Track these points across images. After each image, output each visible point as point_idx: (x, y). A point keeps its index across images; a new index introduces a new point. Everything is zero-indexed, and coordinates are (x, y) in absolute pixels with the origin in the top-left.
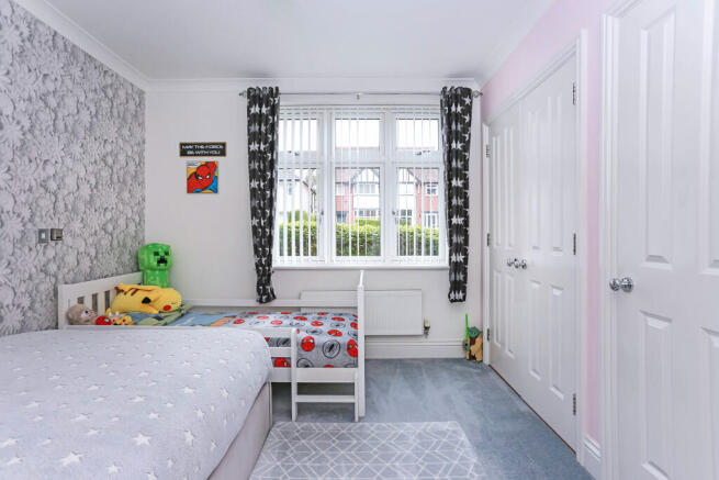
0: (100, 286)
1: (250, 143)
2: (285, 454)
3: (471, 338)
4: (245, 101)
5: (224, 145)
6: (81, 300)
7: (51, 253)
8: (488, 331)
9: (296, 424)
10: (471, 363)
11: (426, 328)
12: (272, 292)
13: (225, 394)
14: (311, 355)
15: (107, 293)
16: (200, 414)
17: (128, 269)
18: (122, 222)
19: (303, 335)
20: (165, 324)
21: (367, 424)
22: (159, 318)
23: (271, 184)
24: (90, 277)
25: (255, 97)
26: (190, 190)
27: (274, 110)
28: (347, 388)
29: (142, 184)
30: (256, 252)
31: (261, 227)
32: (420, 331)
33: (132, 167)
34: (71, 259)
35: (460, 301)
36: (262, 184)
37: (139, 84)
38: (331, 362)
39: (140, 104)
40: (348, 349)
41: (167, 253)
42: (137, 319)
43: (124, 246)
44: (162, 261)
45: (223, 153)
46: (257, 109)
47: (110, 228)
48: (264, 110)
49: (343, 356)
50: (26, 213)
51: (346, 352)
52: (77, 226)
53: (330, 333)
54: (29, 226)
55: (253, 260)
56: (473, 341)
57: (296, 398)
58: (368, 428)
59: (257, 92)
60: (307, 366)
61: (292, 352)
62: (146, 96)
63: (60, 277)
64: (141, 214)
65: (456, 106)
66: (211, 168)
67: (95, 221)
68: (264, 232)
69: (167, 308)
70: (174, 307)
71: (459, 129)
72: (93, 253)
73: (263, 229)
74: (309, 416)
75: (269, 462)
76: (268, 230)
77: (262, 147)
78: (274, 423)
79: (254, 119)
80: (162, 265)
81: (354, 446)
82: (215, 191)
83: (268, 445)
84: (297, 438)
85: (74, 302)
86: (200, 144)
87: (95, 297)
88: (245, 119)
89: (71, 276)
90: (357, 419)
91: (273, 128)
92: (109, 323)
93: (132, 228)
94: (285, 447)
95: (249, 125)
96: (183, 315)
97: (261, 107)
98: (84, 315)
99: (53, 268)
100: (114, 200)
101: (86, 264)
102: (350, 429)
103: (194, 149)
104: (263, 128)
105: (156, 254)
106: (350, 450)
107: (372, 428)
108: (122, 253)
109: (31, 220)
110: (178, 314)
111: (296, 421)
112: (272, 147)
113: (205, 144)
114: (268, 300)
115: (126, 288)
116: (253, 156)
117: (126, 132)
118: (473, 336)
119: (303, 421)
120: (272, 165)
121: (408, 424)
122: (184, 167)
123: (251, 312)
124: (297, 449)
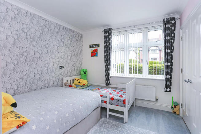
0: (72, 78)
1: (104, 44)
2: (101, 127)
3: (174, 106)
4: (103, 33)
5: (99, 44)
6: (67, 81)
7: (62, 71)
8: (181, 104)
9: (107, 119)
10: (174, 115)
11: (157, 99)
12: (110, 83)
13: (81, 107)
14: (113, 102)
15: (73, 80)
16: (72, 110)
17: (78, 75)
18: (77, 64)
19: (112, 96)
20: (83, 88)
21: (126, 125)
22: (82, 87)
23: (109, 54)
24: (70, 76)
25: (106, 31)
26: (92, 56)
27: (110, 34)
28: (122, 113)
29: (82, 55)
30: (106, 72)
31: (107, 65)
32: (154, 100)
33: (79, 51)
34: (66, 72)
35: (168, 92)
36: (107, 54)
37: (81, 33)
38: (118, 104)
39: (81, 37)
40: (123, 102)
41: (86, 71)
42: (77, 86)
43: (77, 69)
44: (85, 73)
45: (99, 46)
46: (106, 34)
47: (74, 65)
48: (108, 34)
49: (121, 103)
50: (58, 63)
51: (122, 102)
52: (67, 65)
53: (120, 96)
54: (58, 65)
55: (105, 74)
56: (175, 107)
57: (108, 113)
58: (126, 126)
59: (106, 30)
60: (112, 104)
61: (108, 100)
62: (83, 35)
63: (64, 76)
64: (81, 62)
65: (168, 25)
66: (96, 50)
67: (71, 64)
68: (108, 67)
69: (84, 84)
70: (86, 84)
71: (169, 32)
72: (70, 71)
73: (107, 66)
74: (112, 118)
75: (96, 127)
76: (108, 66)
77: (107, 44)
78: (102, 118)
79: (105, 37)
80: (85, 74)
81: (120, 130)
82: (97, 56)
83: (98, 123)
84: (106, 123)
85: (66, 81)
86: (93, 45)
87: (70, 80)
88: (103, 37)
89: (66, 76)
90: (124, 123)
91: (110, 39)
92: (72, 87)
93: (79, 65)
94: (102, 125)
95: (104, 39)
96: (88, 86)
97: (107, 34)
98: (67, 84)
99: (62, 74)
100: (75, 59)
101: (69, 73)
102: (121, 125)
103: (92, 46)
104: (108, 39)
105: (84, 71)
106: (118, 131)
107: (127, 127)
108: (77, 71)
109: (58, 64)
110: (87, 86)
111: (108, 119)
112: (110, 44)
113: (95, 45)
114: (108, 85)
115: (76, 79)
116: (105, 47)
117: (78, 44)
118: (175, 105)
119: (109, 119)
120: (110, 49)
121: (139, 129)
122: (90, 50)
123: (104, 88)
124: (105, 126)
